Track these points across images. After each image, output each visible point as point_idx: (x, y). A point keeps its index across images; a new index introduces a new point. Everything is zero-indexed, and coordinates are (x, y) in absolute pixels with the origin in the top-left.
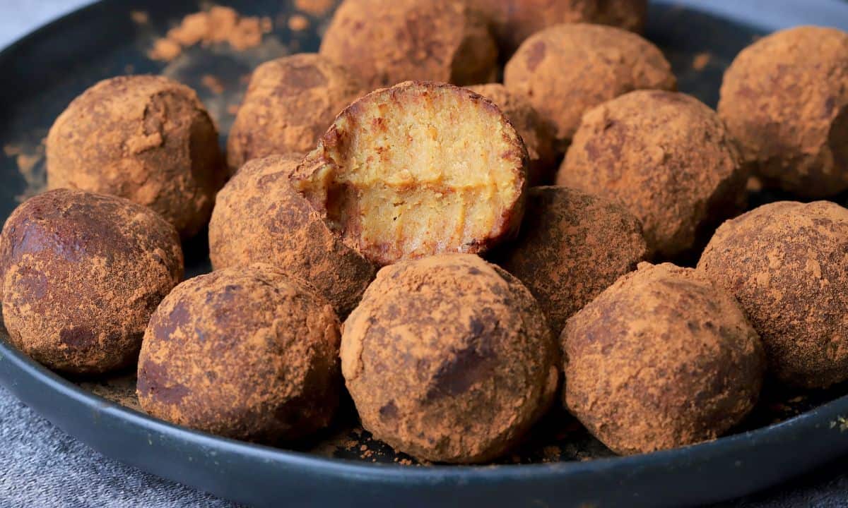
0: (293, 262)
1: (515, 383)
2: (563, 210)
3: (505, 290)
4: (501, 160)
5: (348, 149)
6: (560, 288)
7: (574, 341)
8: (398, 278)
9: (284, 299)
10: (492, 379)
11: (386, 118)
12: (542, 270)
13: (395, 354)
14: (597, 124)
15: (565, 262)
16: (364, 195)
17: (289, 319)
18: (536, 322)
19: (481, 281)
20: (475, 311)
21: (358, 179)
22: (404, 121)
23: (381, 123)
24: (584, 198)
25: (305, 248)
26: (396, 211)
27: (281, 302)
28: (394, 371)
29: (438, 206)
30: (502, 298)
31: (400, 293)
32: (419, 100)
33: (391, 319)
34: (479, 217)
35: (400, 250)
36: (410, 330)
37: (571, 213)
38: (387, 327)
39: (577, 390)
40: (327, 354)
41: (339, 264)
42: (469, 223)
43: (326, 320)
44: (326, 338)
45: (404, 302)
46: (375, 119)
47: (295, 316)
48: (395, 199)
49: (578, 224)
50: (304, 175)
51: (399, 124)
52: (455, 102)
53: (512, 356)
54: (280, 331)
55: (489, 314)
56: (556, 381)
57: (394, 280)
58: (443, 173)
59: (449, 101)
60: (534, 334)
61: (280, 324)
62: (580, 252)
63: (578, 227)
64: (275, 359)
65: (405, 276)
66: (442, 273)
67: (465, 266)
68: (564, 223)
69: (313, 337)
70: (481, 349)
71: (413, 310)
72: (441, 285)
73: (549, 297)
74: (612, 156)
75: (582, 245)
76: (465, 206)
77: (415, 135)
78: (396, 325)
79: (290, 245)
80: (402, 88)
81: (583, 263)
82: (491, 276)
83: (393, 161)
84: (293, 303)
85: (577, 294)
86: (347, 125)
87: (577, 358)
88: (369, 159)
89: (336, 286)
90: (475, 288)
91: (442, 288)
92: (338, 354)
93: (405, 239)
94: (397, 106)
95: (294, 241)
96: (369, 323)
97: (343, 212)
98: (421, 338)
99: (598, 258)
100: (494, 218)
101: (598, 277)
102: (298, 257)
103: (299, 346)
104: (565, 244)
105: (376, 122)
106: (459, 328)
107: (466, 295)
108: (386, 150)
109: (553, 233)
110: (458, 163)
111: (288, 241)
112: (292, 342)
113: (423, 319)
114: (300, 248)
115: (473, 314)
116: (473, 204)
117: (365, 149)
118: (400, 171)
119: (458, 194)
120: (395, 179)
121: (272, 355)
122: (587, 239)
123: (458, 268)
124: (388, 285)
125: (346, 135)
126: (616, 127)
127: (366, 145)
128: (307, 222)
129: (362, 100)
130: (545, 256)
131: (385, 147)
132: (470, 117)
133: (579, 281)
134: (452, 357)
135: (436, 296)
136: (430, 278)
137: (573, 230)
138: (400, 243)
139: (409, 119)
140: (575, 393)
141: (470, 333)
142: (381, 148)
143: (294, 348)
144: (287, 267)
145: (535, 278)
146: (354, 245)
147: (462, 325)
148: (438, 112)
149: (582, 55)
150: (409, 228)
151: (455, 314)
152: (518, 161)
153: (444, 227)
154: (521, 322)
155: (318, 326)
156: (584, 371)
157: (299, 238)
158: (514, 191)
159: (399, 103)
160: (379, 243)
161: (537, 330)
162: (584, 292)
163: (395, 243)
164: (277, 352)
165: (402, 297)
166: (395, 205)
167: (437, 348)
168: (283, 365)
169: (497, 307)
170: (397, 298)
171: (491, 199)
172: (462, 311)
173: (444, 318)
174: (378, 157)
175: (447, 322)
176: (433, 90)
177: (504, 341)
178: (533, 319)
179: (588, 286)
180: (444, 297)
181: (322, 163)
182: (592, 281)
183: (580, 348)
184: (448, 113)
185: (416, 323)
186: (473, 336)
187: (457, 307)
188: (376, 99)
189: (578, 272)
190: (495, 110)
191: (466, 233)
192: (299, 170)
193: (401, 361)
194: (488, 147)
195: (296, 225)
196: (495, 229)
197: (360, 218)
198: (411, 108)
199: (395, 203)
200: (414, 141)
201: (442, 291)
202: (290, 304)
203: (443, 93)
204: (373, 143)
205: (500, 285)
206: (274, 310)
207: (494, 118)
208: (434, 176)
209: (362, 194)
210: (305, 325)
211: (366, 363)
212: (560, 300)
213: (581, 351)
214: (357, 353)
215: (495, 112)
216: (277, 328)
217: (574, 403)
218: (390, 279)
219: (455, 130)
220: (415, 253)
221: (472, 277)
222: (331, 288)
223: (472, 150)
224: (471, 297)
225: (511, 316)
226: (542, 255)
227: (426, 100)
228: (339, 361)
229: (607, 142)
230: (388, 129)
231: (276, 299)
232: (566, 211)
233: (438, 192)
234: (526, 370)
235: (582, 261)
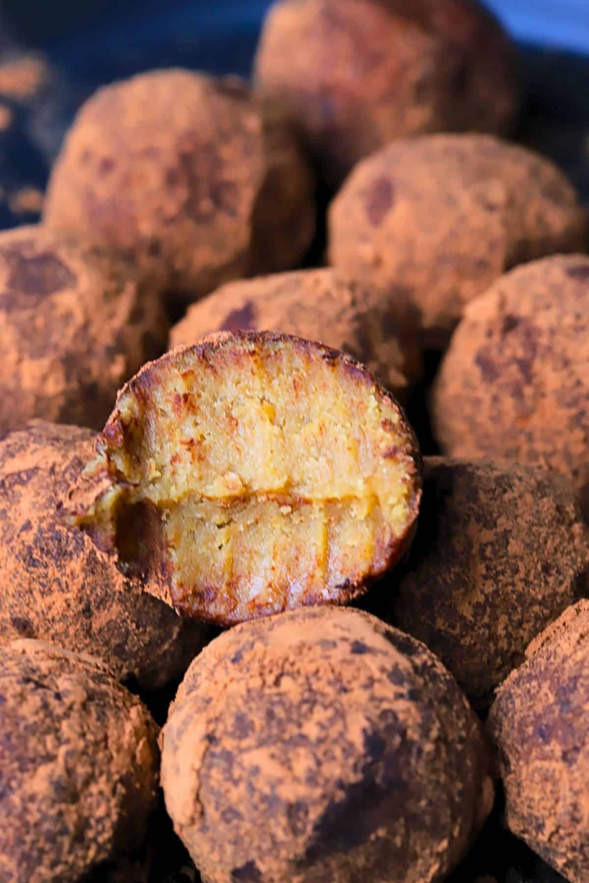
0: (64, 610)
1: (436, 818)
2: (471, 505)
3: (409, 674)
4: (382, 461)
5: (140, 446)
6: (475, 625)
7: (515, 734)
8: (241, 662)
9: (71, 708)
10: (402, 820)
11: (195, 390)
12: (447, 603)
13: (252, 796)
14: (490, 323)
15: (480, 585)
16: (171, 517)
17: (81, 744)
18: (458, 717)
19: (372, 664)
20: (368, 719)
21: (161, 494)
22: (221, 395)
23: (187, 402)
24: (499, 480)
25: (83, 588)
26: (221, 536)
27: (67, 715)
28: (253, 822)
29: (286, 524)
30: (404, 690)
31: (249, 691)
32: (244, 360)
33: (240, 738)
34: (350, 542)
35: (231, 597)
36: (273, 756)
37: (483, 510)
38: (235, 752)
39: (526, 811)
40: (142, 786)
41: (135, 606)
42: (336, 552)
43: (136, 733)
44: (139, 761)
45: (258, 709)
46: (178, 396)
47: (90, 737)
48: (218, 518)
49: (495, 525)
50: (82, 506)
51: (215, 399)
52: (299, 362)
53: (430, 781)
54: (71, 765)
55: (390, 720)
56: (492, 800)
57: (236, 666)
58: (290, 477)
59: (290, 361)
60: (457, 738)
61: (69, 754)
62: (500, 568)
63: (494, 530)
64: (68, 811)
65: (253, 659)
66: (311, 655)
67: (344, 639)
68: (473, 527)
69: (119, 764)
70: (384, 778)
71: (274, 723)
72: (310, 676)
73: (459, 641)
74: (519, 376)
75: (502, 557)
76: (328, 525)
77: (242, 416)
78: (248, 749)
79: (59, 584)
80: (215, 345)
81: (506, 585)
82: (386, 654)
83: (211, 461)
84: (83, 713)
85: (501, 631)
86: (136, 407)
87: (522, 763)
88: (174, 459)
89: (133, 639)
90: (363, 679)
91: (313, 680)
92: (158, 780)
93: (239, 578)
94: (209, 371)
95: (64, 579)
96: (206, 743)
97: (141, 544)
98: (290, 768)
99: (527, 575)
100: (374, 543)
101: (531, 604)
102: (73, 603)
103: (101, 785)
104: (478, 558)
105: (179, 400)
106: (349, 749)
107: (352, 690)
108: (200, 443)
109: (458, 545)
110: (312, 459)
111: (54, 581)
112: (90, 779)
113: (291, 738)
114: (75, 588)
115: (365, 724)
116: (339, 520)
117: (166, 442)
118: (223, 475)
119: (316, 507)
120: (217, 489)
121: (63, 806)
122: (509, 548)
123: (335, 645)
124: (227, 673)
125: (136, 423)
126: (520, 329)
127: (167, 437)
128: (83, 550)
129: (155, 365)
130: (449, 581)
131: (196, 438)
132: (325, 386)
133: (502, 613)
134: (340, 795)
135: (307, 695)
136: (292, 664)
137: (488, 535)
138: (232, 585)
139: (229, 391)
140: (523, 814)
141: (365, 756)
142: (192, 442)
143: (94, 789)
144: (57, 618)
145: (436, 615)
146: (162, 594)
147: (351, 745)
148: (273, 378)
149: (450, 201)
150: (244, 560)
151: (339, 726)
152: (409, 462)
153: (297, 558)
154: (437, 725)
155: (126, 746)
156: (534, 785)
157: (72, 573)
158: (407, 510)
159: (212, 367)
160: (200, 589)
161: (460, 729)
162: (510, 629)
163: (224, 587)
164: (69, 799)
165: (253, 699)
166: (220, 527)
167: (316, 784)
168: (80, 817)
169: (401, 705)
170: (246, 702)
171: (368, 515)
172: (349, 719)
173: (323, 734)
174: (187, 456)
175: (328, 741)
176: (263, 344)
177: (417, 762)
178: (454, 714)
179: (516, 617)
180: (319, 698)
181: (106, 483)
182: (521, 611)
183: (525, 747)
184: (290, 380)
185: (279, 745)
186: (369, 759)
187: (341, 714)
188: (177, 363)
189: (499, 599)
190: (365, 376)
191: (331, 566)
192: (73, 497)
193: (263, 807)
194: (357, 435)
195: (65, 553)
196: (377, 561)
197: (167, 552)
198: (231, 374)
199: (219, 523)
200: (240, 425)
201: (314, 687)
202: (81, 716)
203: (280, 350)
204: (177, 433)
205: (401, 667)
206: (57, 730)
207: (363, 388)
208: (278, 484)
209: (168, 516)
210: (106, 747)
211: (206, 805)
212: (475, 644)
213: (529, 752)
214: (192, 790)
215: (363, 380)
216: (66, 762)
217: (522, 828)
218: (229, 664)
219: (303, 406)
220: (257, 601)
221: (357, 658)
222: (125, 643)
223: (331, 439)
224: (359, 695)
225: (423, 718)
226: (445, 581)
227: (256, 361)
228: (161, 792)
229: (508, 352)
230: (199, 408)
231: (59, 711)
232: (475, 507)
233: (285, 504)
234: (451, 799)
235: (504, 582)
